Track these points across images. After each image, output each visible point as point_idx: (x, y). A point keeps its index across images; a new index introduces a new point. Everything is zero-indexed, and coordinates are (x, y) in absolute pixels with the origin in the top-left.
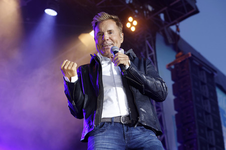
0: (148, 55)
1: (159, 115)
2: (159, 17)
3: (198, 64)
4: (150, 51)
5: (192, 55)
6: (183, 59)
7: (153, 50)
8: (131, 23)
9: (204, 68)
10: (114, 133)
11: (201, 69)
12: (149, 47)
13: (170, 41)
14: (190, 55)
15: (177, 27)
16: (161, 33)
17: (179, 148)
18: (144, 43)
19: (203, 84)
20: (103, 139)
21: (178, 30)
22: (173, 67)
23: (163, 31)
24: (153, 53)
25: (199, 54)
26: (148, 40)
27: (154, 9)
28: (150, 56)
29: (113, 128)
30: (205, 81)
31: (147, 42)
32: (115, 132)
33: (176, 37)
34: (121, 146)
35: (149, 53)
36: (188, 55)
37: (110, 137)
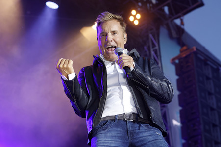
0: (152, 50)
1: (163, 111)
2: (163, 11)
3: (203, 58)
4: (154, 46)
5: (197, 49)
6: (188, 53)
7: (157, 45)
8: (135, 16)
9: (209, 62)
10: (117, 131)
11: (206, 64)
12: (152, 41)
13: (174, 35)
14: (195, 50)
15: (182, 21)
16: (165, 26)
17: (184, 145)
18: (148, 37)
19: (208, 79)
20: (106, 137)
21: (182, 23)
22: (177, 61)
23: (167, 25)
24: (157, 47)
25: (204, 48)
26: (151, 33)
27: (157, 2)
28: (154, 51)
29: (116, 126)
30: (210, 76)
31: (151, 36)
32: (119, 129)
33: (180, 31)
34: (124, 142)
35: (153, 47)
36: (193, 49)
37: (113, 134)
